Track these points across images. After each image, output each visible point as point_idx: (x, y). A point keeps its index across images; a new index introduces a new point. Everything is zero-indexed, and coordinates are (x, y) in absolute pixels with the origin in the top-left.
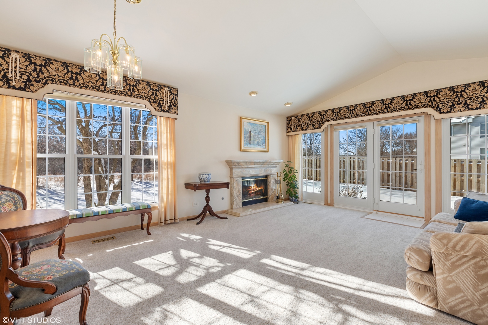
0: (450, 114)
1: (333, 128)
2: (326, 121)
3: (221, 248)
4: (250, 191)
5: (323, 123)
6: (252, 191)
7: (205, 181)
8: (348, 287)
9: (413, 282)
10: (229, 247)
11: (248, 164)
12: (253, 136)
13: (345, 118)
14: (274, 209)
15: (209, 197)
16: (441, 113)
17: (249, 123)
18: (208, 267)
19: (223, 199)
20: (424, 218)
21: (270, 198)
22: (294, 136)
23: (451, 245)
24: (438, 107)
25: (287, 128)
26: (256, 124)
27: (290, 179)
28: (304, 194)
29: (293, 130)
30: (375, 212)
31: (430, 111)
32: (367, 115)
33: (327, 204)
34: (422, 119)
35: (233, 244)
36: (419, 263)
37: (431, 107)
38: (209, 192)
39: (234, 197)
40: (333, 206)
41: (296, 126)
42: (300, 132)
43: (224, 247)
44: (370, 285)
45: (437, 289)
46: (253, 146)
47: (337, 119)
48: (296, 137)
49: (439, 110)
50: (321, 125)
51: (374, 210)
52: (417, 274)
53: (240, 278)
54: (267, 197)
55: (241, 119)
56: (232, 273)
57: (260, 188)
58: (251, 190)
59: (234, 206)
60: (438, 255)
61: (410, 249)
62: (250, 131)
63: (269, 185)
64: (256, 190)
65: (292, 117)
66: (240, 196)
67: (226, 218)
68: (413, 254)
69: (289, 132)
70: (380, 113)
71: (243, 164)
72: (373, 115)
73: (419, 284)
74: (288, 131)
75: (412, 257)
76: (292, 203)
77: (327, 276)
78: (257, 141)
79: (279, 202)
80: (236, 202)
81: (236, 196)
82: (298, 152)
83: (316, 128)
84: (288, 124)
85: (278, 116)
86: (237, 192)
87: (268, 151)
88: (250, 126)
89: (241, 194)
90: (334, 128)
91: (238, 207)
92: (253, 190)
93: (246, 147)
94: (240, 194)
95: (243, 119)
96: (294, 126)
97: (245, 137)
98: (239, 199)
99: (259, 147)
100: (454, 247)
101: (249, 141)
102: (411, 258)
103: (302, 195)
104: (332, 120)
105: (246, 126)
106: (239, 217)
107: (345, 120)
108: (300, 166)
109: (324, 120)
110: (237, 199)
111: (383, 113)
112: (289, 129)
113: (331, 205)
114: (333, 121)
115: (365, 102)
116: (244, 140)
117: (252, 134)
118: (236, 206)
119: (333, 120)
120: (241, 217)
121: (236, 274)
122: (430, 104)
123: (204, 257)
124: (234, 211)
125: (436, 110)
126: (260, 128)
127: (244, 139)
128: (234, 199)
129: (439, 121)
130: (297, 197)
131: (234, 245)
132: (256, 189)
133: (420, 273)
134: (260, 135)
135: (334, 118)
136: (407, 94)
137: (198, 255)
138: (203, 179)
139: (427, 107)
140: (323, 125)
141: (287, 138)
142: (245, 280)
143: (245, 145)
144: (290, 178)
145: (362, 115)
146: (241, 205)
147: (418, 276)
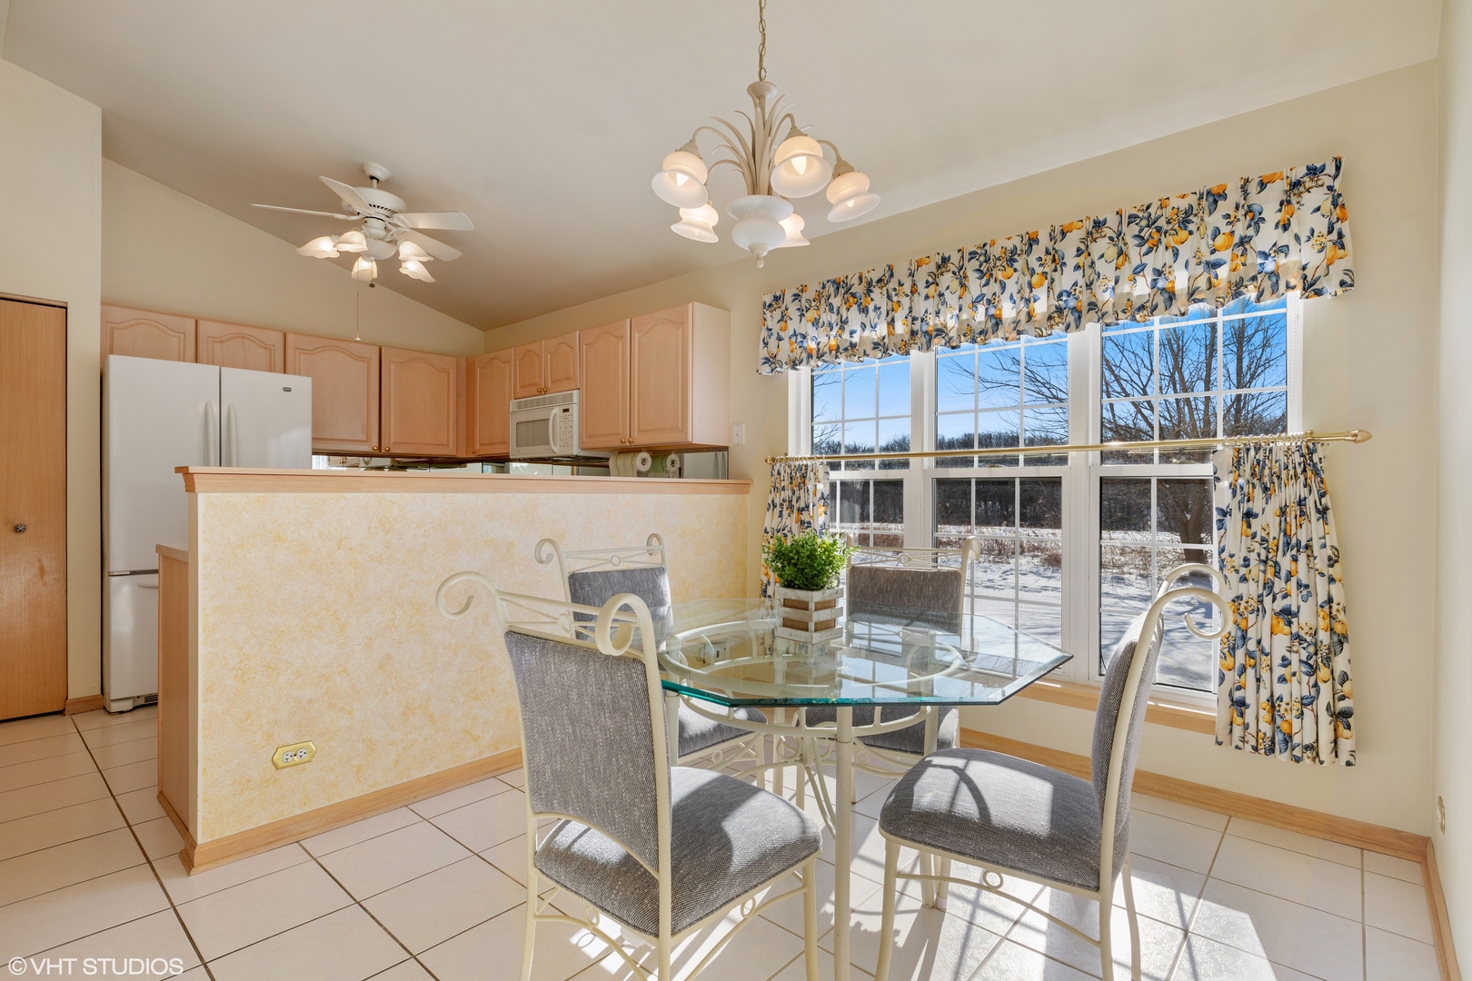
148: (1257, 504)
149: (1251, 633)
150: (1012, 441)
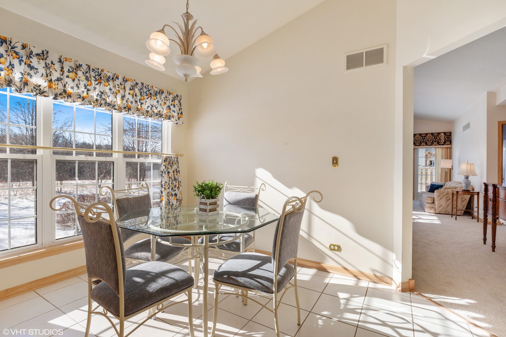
0: (419, 146)
9: (428, 207)
16: (416, 146)
23: (441, 192)
36: (431, 200)
45: (436, 207)
61: (427, 197)
68: (429, 198)
73: (430, 207)
100: (442, 193)
102: (429, 200)
133: (431, 203)
147: (430, 205)
148: (170, 170)
149: (171, 201)
150: (89, 146)
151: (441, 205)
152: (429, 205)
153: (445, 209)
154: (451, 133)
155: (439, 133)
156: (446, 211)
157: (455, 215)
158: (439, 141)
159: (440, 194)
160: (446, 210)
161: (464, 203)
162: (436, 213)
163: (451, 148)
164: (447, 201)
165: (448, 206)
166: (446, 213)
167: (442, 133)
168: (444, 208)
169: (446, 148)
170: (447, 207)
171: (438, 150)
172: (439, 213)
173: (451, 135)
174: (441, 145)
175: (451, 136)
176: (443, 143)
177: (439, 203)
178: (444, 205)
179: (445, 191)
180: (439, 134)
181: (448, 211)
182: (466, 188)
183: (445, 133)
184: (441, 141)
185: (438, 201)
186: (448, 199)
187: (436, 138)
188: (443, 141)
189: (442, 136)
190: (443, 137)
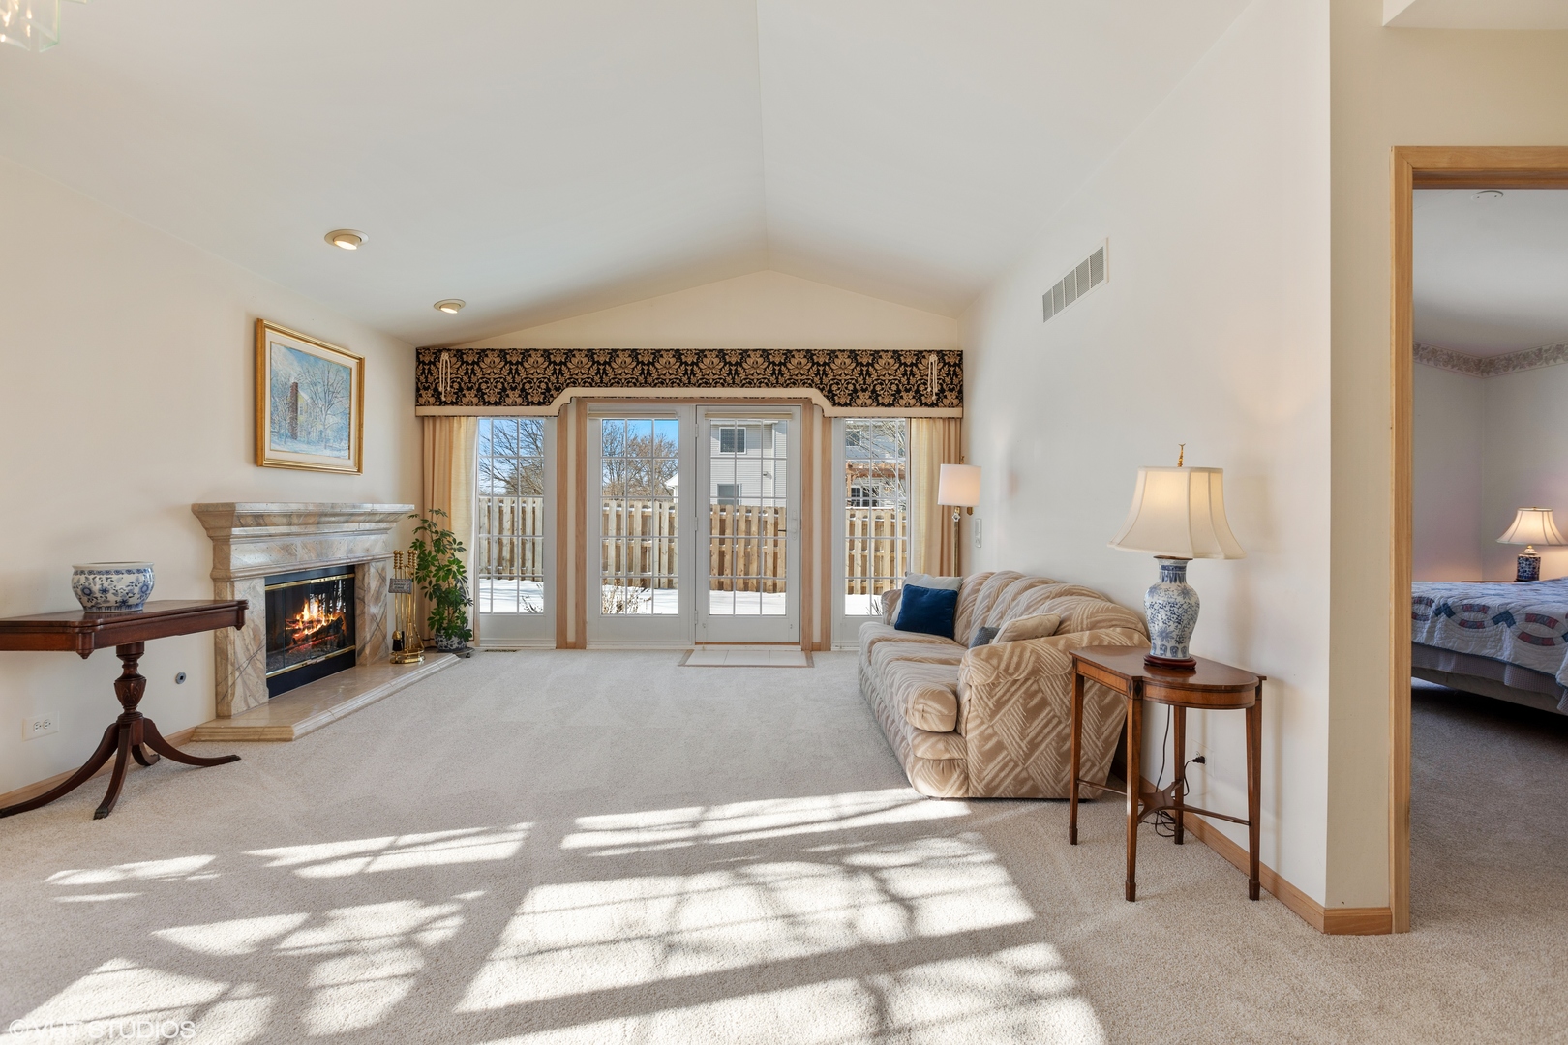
0: (849, 408)
1: (585, 409)
2: (568, 386)
3: (368, 859)
4: (295, 631)
5: (557, 389)
6: (306, 632)
7: (124, 602)
8: (820, 822)
9: (929, 760)
10: (391, 848)
11: (295, 520)
12: (305, 408)
13: (628, 384)
14: (406, 686)
15: (139, 677)
16: (835, 404)
17: (291, 349)
18: (403, 934)
19: (181, 678)
20: (799, 644)
21: (367, 651)
22: (446, 423)
24: (830, 391)
25: (418, 390)
26: (317, 358)
27: (442, 573)
28: (482, 621)
29: (444, 399)
30: (700, 647)
31: (815, 395)
32: (684, 384)
33: (563, 644)
34: (797, 411)
35: (401, 833)
36: (942, 718)
37: (819, 388)
38: (140, 653)
39: (233, 664)
40: (583, 647)
41: (456, 386)
42: (475, 408)
43: (376, 854)
44: (849, 802)
45: (968, 759)
46: (304, 447)
47: (602, 382)
48: (455, 425)
49: (831, 396)
50: (552, 396)
51: (697, 643)
52: (937, 742)
53: (564, 913)
54: (353, 647)
55: (258, 328)
56: (521, 911)
57: (331, 618)
58: (301, 626)
59: (237, 705)
60: (980, 690)
61: (922, 695)
62: (296, 385)
63: (363, 600)
64: (319, 626)
65: (440, 351)
66: (259, 656)
67: (234, 758)
68: (931, 703)
69: (427, 404)
70: (716, 383)
71: (275, 520)
72: (699, 386)
73: (940, 760)
74: (422, 400)
75: (929, 710)
76: (451, 658)
77: (760, 818)
78: (322, 427)
79: (407, 661)
80: (244, 683)
81: (242, 659)
82: (462, 477)
83: (533, 404)
84: (423, 373)
85: (393, 338)
86: (247, 642)
87: (359, 471)
88: (296, 363)
89: (265, 649)
90: (588, 408)
91: (252, 703)
92: (308, 628)
93: (277, 448)
94: (260, 649)
95: (267, 329)
96: (451, 387)
97: (274, 407)
98: (255, 668)
99: (328, 452)
100: (1006, 670)
101: (291, 424)
102: (927, 712)
103: (478, 626)
104: (587, 384)
105: (280, 364)
106: (290, 740)
107: (627, 388)
108: (471, 526)
109: (562, 380)
110: (250, 670)
111: (723, 385)
112: (427, 395)
113: (579, 645)
114: (592, 386)
115: (681, 348)
116: (272, 421)
117: (304, 396)
118: (246, 701)
119: (590, 383)
120: (297, 738)
121: (539, 909)
122: (817, 380)
123: (336, 912)
124: (239, 722)
125: (827, 397)
126: (332, 376)
127: (272, 414)
128: (237, 674)
129: (827, 421)
130: (466, 635)
131: (406, 833)
132: (319, 622)
133: (943, 738)
134: (331, 405)
135: (593, 380)
136: (775, 348)
137: (298, 918)
138: (116, 594)
139: (811, 386)
140: (558, 395)
141: (415, 425)
142: (585, 910)
143: (275, 439)
144: (439, 569)
145: (672, 383)
146: (263, 692)
147: (941, 746)
151: (1000, 747)
152: (933, 746)
153: (1018, 770)
154: (960, 354)
155: (921, 352)
156: (1023, 781)
157: (1068, 800)
158: (922, 388)
159: (998, 677)
160: (1024, 775)
161: (1110, 720)
162: (970, 795)
163: (961, 419)
164: (1031, 714)
165: (1033, 746)
166: (1023, 791)
167: (930, 352)
168: (1012, 765)
169: (943, 419)
170: (1027, 756)
171: (918, 427)
172: (984, 795)
173: (959, 365)
174: (926, 405)
175: (962, 370)
176: (934, 397)
177: (990, 731)
178: (1014, 746)
179: (1021, 657)
180: (920, 355)
181: (1030, 777)
182: (1174, 650)
183: (941, 354)
184: (929, 390)
185: (982, 723)
186: (1033, 703)
187: (912, 374)
188: (935, 390)
189: (932, 367)
190: (935, 372)
